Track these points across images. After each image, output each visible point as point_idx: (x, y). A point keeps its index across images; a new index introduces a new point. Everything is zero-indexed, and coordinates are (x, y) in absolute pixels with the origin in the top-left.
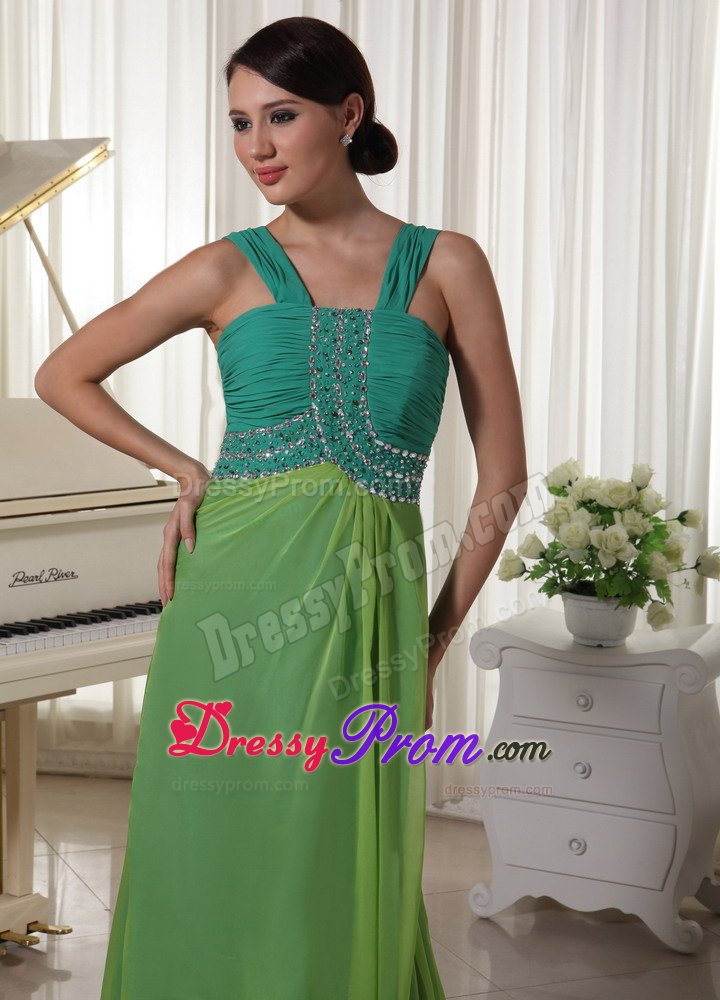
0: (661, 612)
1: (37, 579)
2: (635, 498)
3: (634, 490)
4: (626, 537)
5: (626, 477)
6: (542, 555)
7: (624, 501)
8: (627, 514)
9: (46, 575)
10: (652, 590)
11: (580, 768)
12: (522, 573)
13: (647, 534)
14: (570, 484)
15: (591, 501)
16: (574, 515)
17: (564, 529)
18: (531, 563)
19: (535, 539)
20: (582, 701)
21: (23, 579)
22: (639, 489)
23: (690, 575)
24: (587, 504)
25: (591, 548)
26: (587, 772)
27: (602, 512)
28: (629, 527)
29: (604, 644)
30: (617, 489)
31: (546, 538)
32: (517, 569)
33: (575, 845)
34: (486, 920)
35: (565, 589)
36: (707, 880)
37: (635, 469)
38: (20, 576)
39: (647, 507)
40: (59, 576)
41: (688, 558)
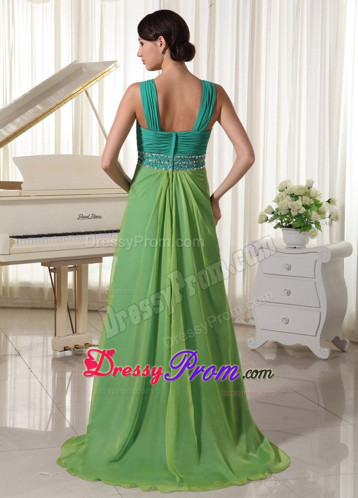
0: (314, 232)
1: (87, 217)
2: (307, 191)
3: (307, 189)
4: (301, 205)
5: (303, 183)
6: (273, 213)
7: (302, 192)
8: (303, 197)
9: (90, 216)
10: (313, 225)
11: (286, 292)
12: (267, 221)
13: (312, 204)
14: (286, 188)
15: (294, 194)
16: (285, 198)
17: (281, 202)
18: (270, 216)
19: (270, 207)
20: (287, 267)
21: (82, 217)
22: (309, 188)
23: (327, 220)
24: (292, 195)
25: (290, 209)
26: (289, 293)
27: (295, 197)
28: (304, 202)
29: (297, 246)
30: (300, 188)
31: (275, 206)
32: (264, 218)
33: (284, 320)
34: (254, 350)
35: (283, 227)
36: (337, 338)
37: (307, 180)
38: (81, 216)
39: (312, 195)
40: (95, 217)
41: (327, 215)
